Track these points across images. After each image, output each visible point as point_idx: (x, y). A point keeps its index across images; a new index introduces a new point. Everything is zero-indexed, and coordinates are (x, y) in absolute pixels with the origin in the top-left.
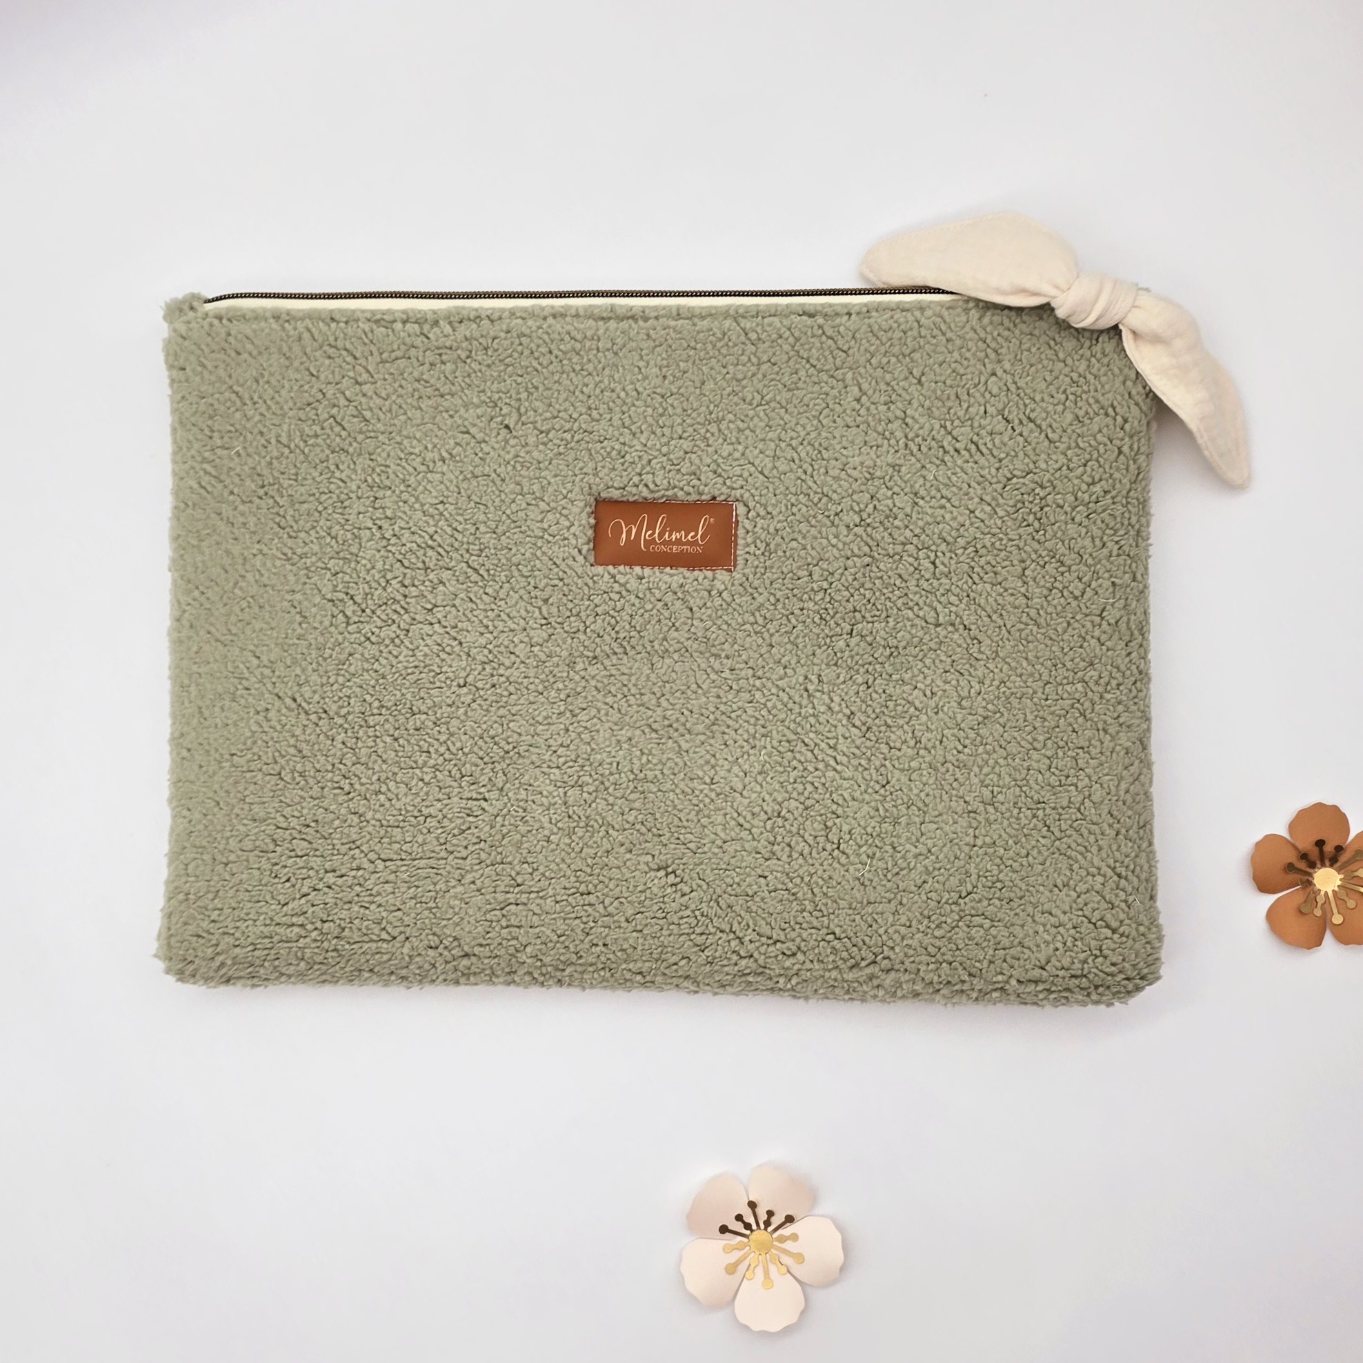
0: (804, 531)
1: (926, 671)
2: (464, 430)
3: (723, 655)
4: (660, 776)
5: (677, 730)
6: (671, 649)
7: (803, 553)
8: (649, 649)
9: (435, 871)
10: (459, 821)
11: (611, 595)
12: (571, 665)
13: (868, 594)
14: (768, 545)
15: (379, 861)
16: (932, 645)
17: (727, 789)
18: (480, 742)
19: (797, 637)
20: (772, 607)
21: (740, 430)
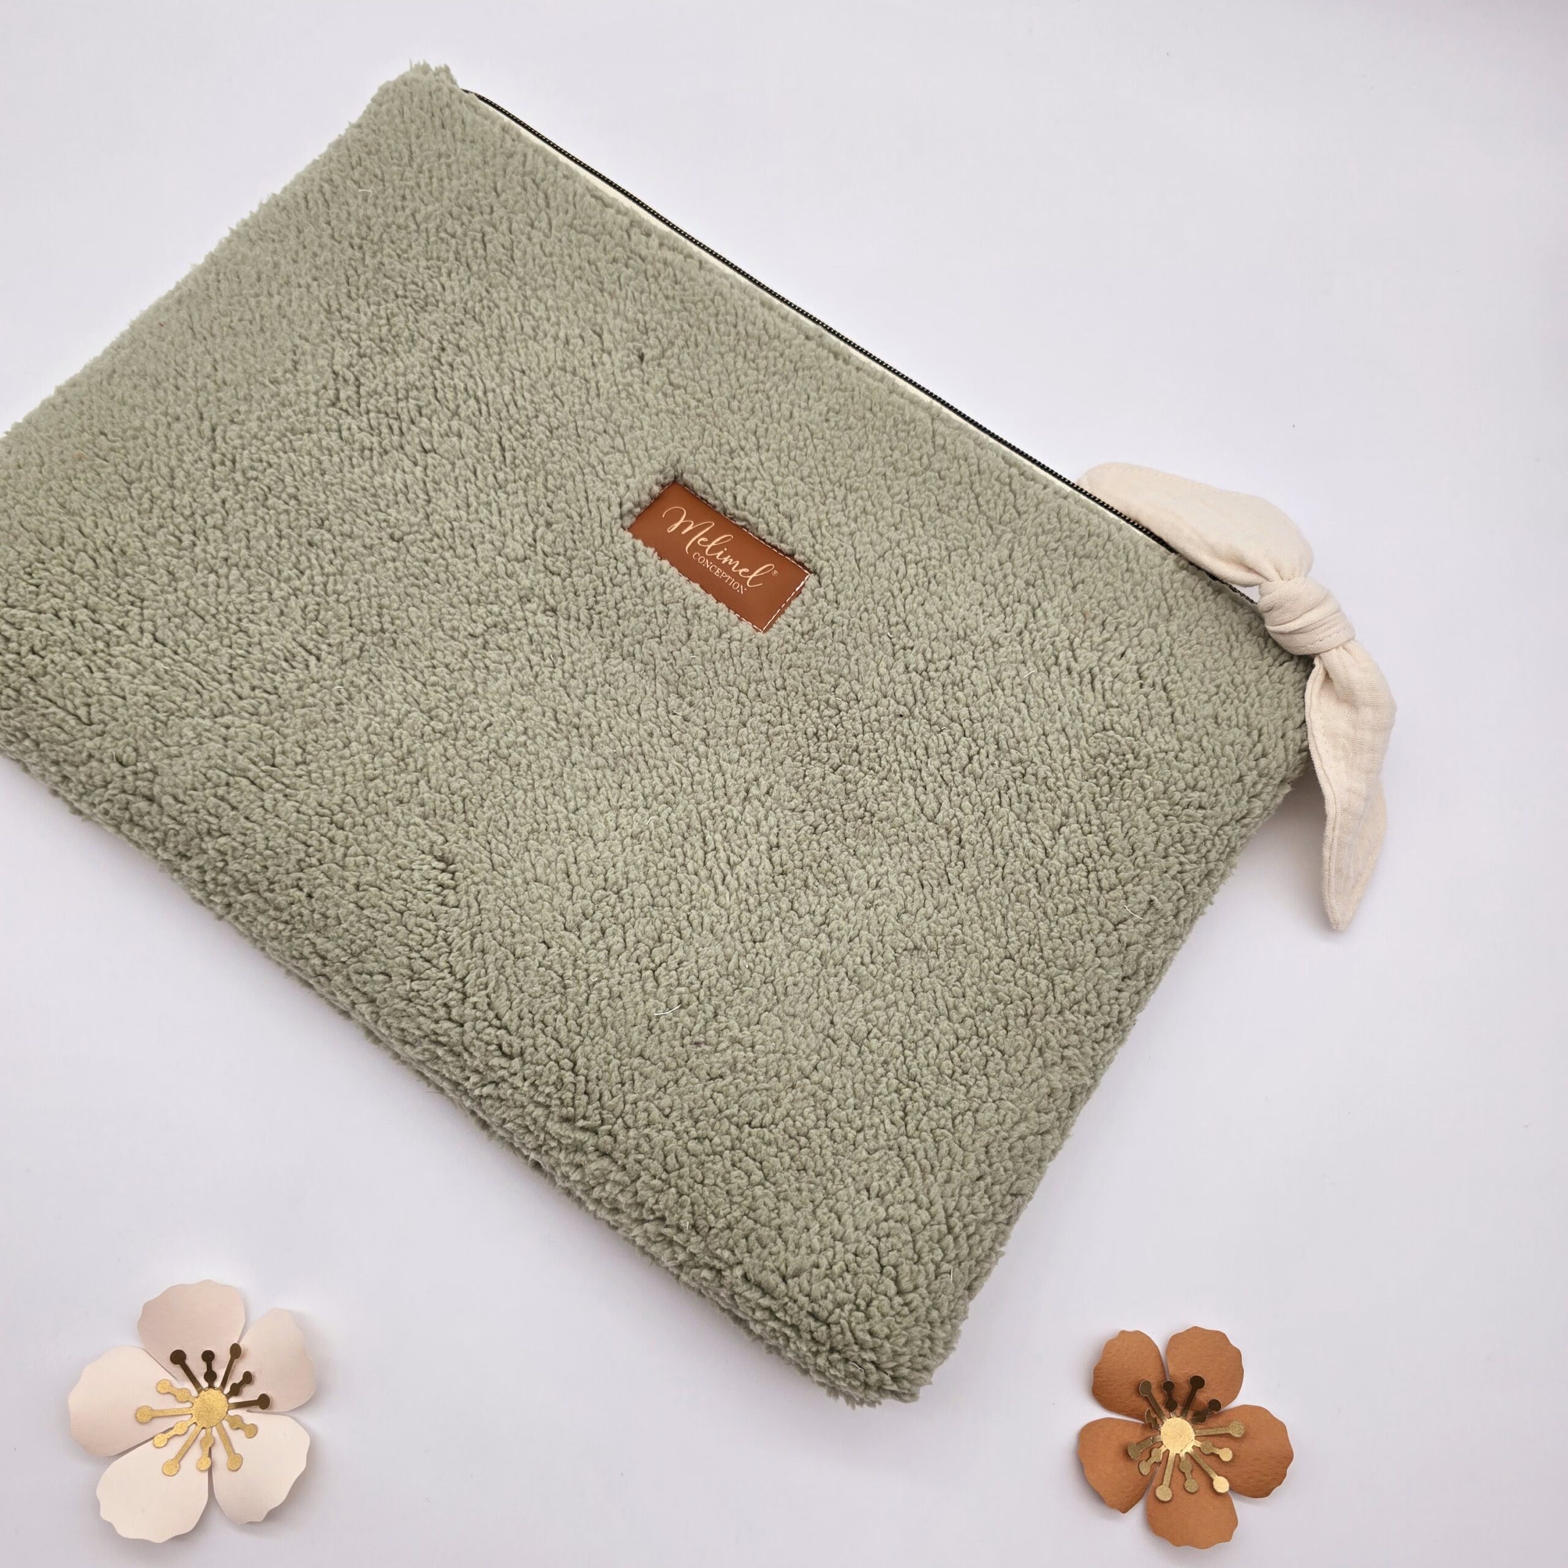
0: (860, 641)
1: (887, 859)
3: (688, 699)
4: (524, 767)
5: (581, 736)
6: (638, 656)
7: (843, 661)
8: (617, 639)
9: (199, 687)
10: (270, 657)
11: (620, 565)
12: (524, 600)
13: (880, 742)
14: (814, 629)
15: (150, 637)
16: (912, 837)
17: (586, 828)
18: (364, 602)
19: (777, 734)
20: (773, 690)
21: (864, 511)
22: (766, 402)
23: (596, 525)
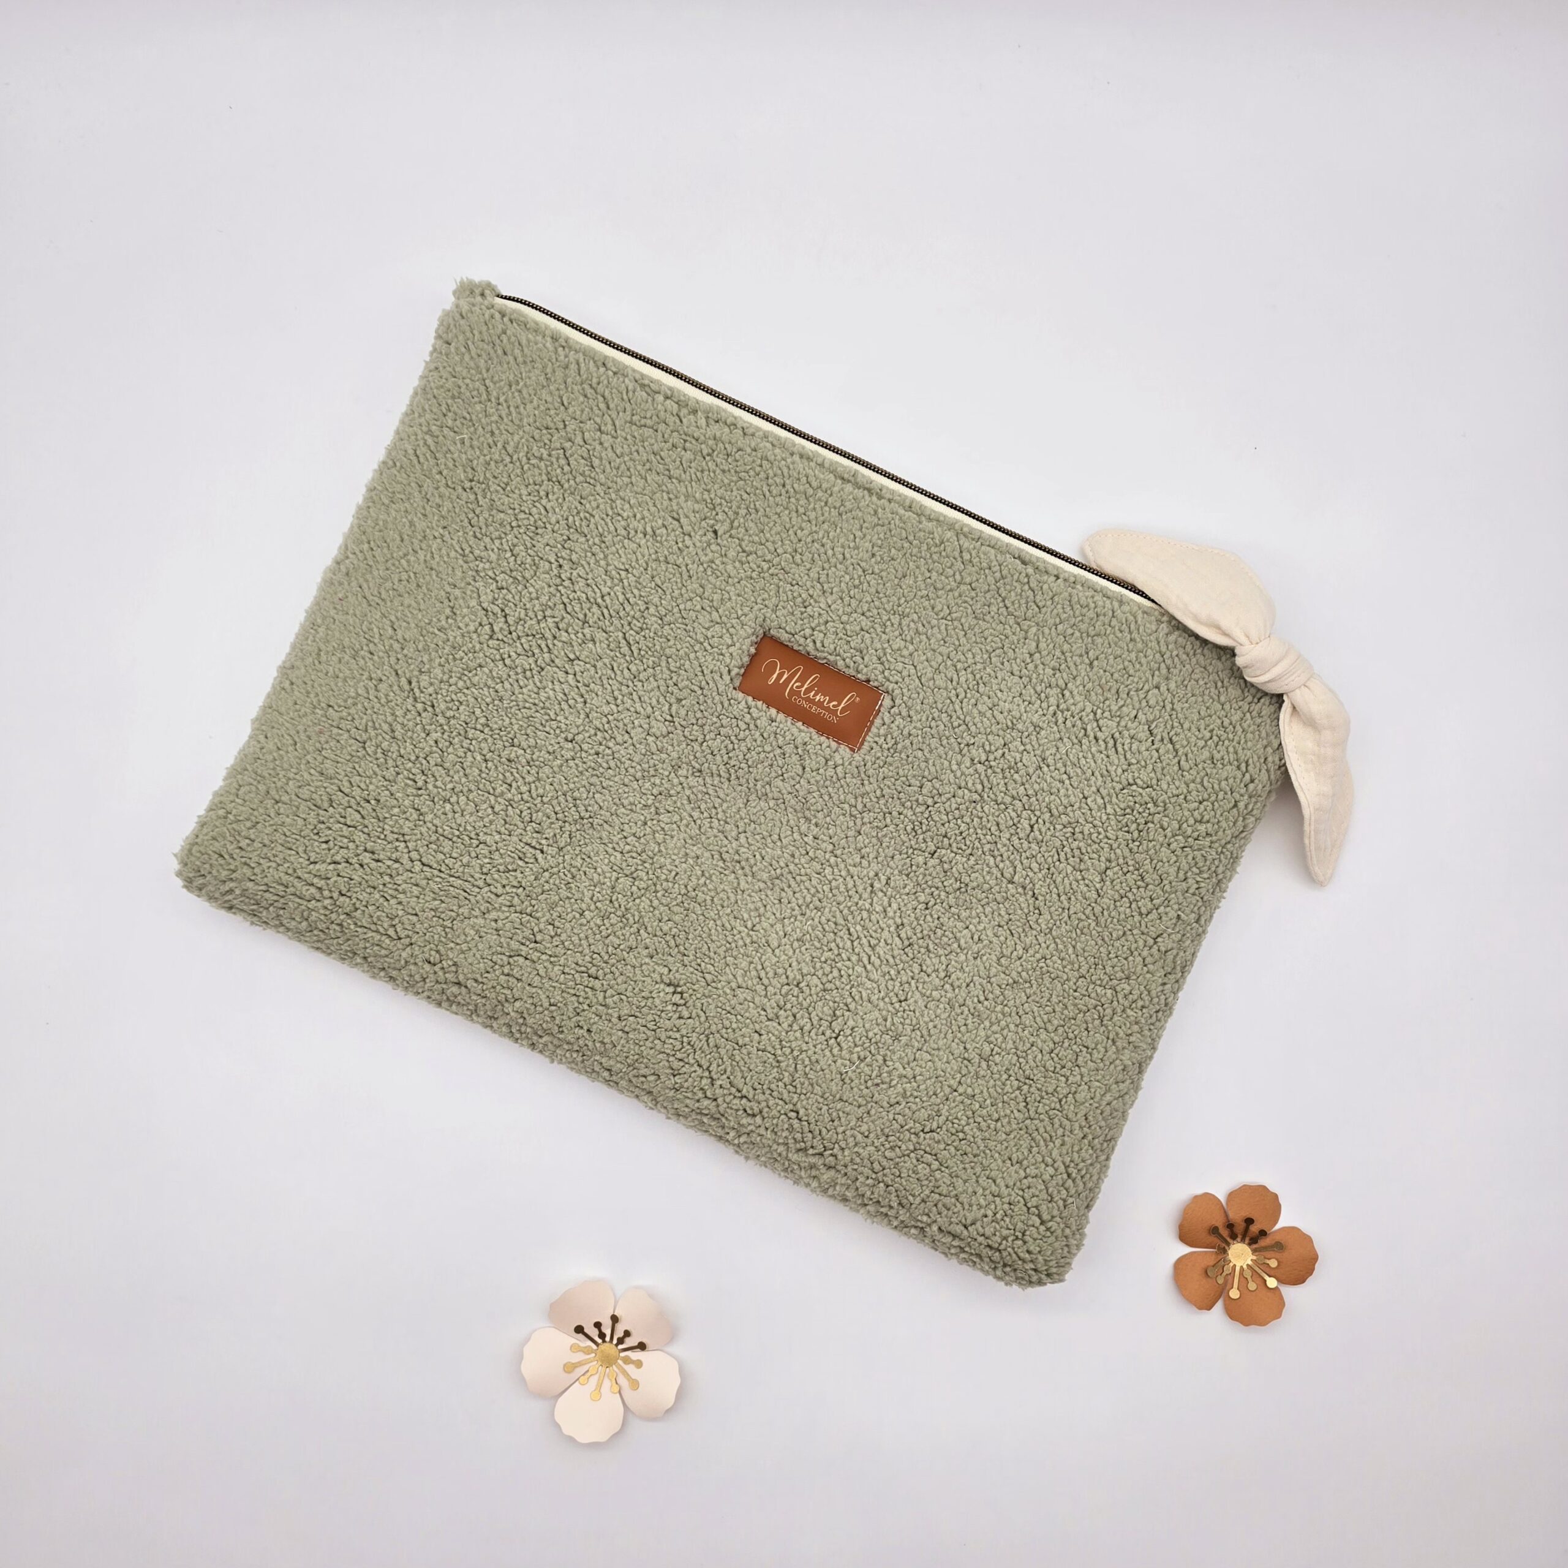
0: (933, 746)
1: (983, 918)
2: (676, 516)
3: (813, 822)
4: (709, 902)
5: (743, 868)
6: (770, 795)
7: (923, 765)
8: (751, 785)
9: (466, 895)
11: (740, 722)
12: (676, 768)
13: (963, 827)
14: (896, 743)
15: (419, 863)
16: (999, 897)
17: (763, 940)
18: (561, 799)
19: (885, 836)
20: (875, 800)
21: (917, 632)
22: (822, 550)
23: (714, 694)
